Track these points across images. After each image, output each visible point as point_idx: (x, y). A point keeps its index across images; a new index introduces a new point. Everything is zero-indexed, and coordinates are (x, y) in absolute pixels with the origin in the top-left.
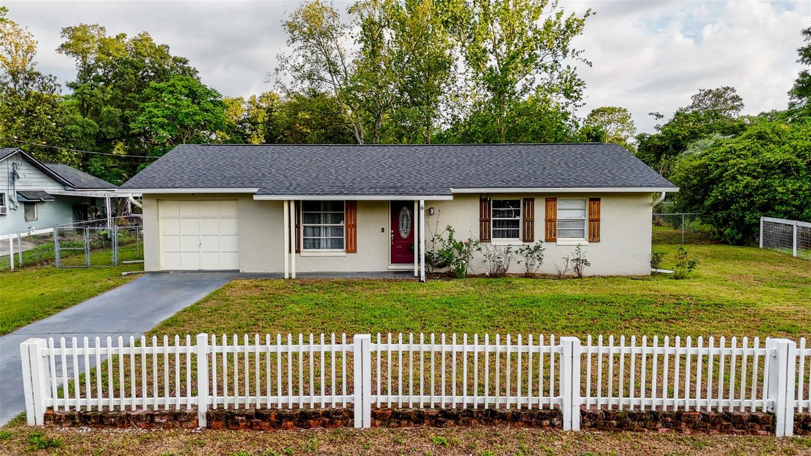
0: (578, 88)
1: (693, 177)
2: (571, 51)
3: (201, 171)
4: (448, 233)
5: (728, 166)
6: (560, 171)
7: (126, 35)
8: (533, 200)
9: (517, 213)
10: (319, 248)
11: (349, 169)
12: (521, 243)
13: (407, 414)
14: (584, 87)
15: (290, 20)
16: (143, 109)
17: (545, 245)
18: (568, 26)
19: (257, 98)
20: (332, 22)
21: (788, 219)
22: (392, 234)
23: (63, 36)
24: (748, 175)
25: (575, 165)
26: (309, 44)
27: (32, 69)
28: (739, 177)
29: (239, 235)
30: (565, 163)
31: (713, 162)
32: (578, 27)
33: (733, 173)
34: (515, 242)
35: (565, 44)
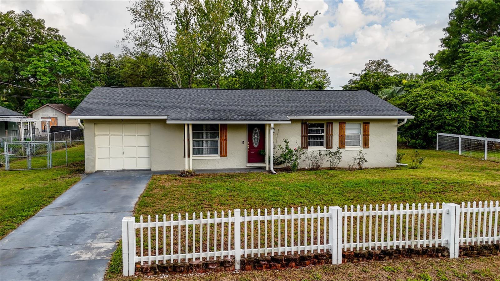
0: (309, 57)
2: (305, 35)
3: (121, 104)
4: (285, 143)
5: (418, 104)
8: (332, 123)
9: (323, 131)
10: (203, 154)
11: (218, 104)
12: (325, 149)
13: (363, 254)
14: (312, 57)
18: (305, 20)
21: (453, 133)
22: (248, 144)
24: (430, 109)
26: (145, 23)
28: (426, 111)
29: (150, 147)
30: (344, 102)
31: (409, 102)
32: (310, 21)
33: (421, 108)
34: (323, 149)
35: (302, 31)
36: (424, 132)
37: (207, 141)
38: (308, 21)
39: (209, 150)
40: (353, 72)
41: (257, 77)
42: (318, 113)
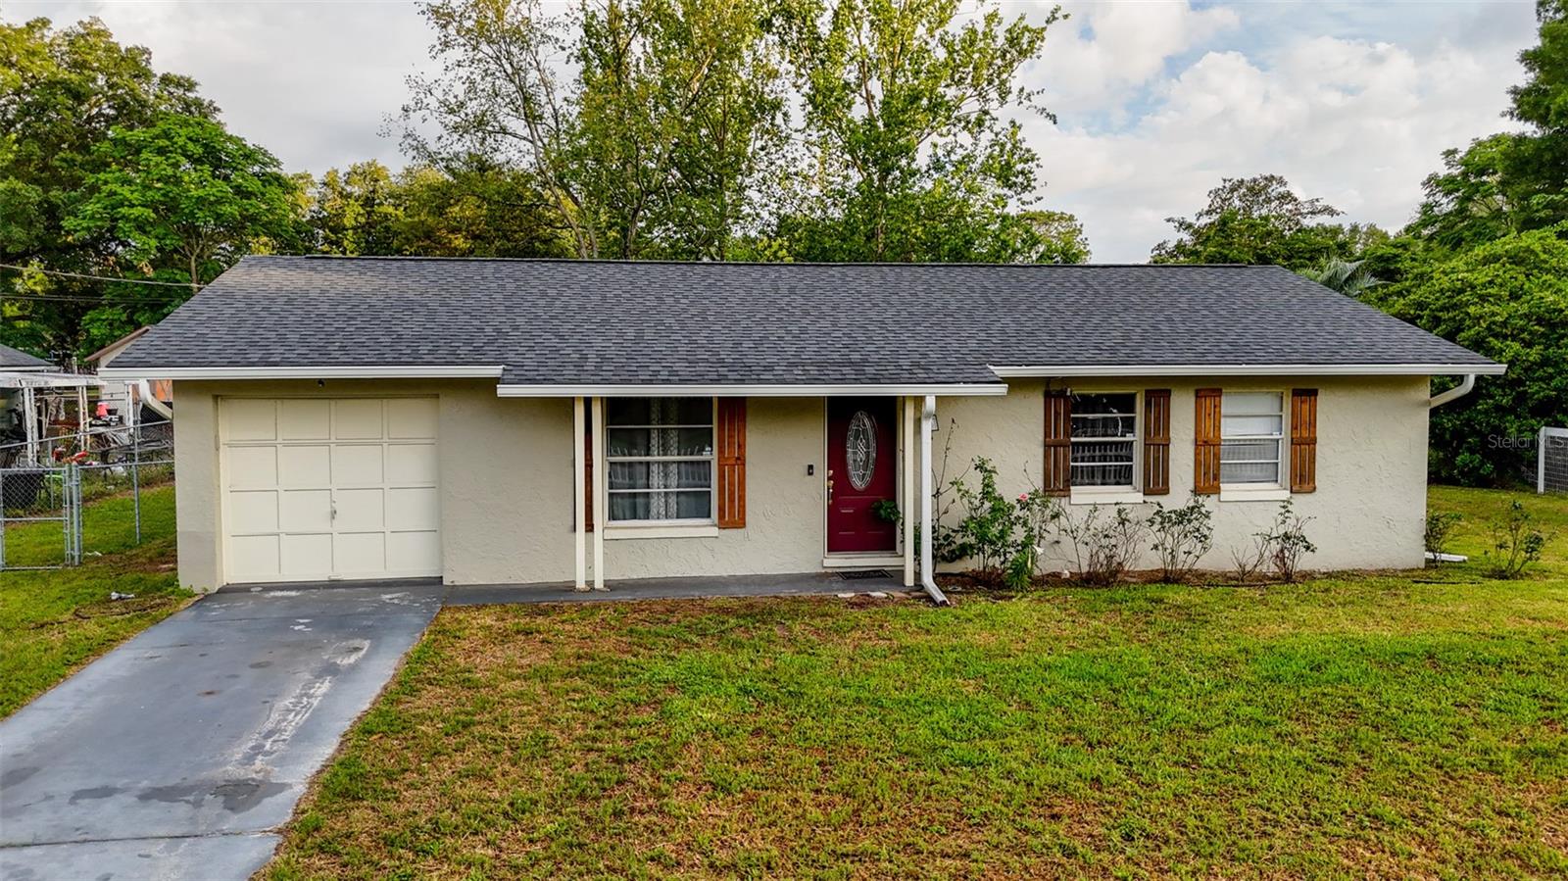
0: (1026, 166)
2: (1015, 91)
4: (979, 475)
5: (1463, 319)
6: (1210, 326)
7: (49, 22)
8: (1167, 394)
9: (1130, 426)
10: (648, 518)
11: (711, 319)
12: (1139, 497)
14: (1038, 165)
16: (94, 189)
18: (1013, 41)
19: (340, 175)
20: (526, 11)
22: (829, 479)
24: (1514, 338)
26: (479, 56)
28: (1496, 343)
29: (439, 486)
30: (1206, 308)
31: (1427, 312)
32: (1031, 42)
33: (1479, 333)
34: (1129, 496)
35: (1004, 76)
36: (1488, 423)
37: (665, 464)
38: (1022, 43)
39: (673, 500)
40: (1177, 216)
41: (853, 234)
42: (1113, 350)
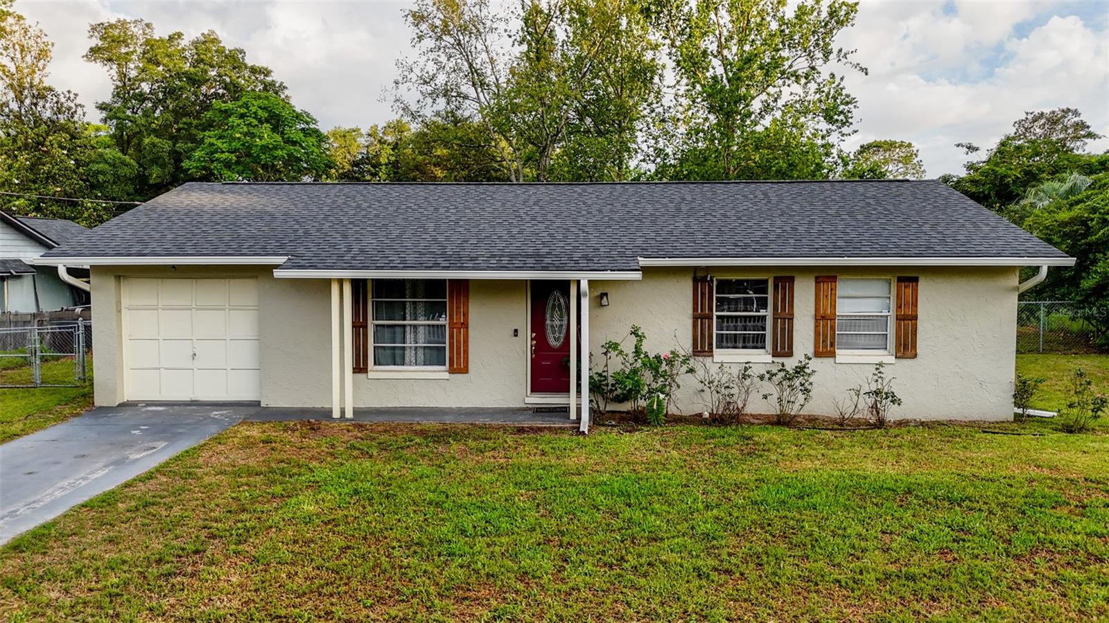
0: (846, 108)
1: (1059, 240)
2: (835, 51)
4: (634, 339)
6: (840, 228)
7: (182, 35)
8: (792, 280)
9: (763, 304)
10: (403, 364)
12: (769, 358)
14: (855, 106)
15: (415, 8)
16: (202, 141)
17: (815, 364)
18: (833, 13)
19: (379, 128)
20: (478, 12)
22: (532, 339)
23: (92, 36)
25: (867, 217)
26: (443, 44)
27: (41, 81)
29: (261, 341)
30: (849, 213)
32: (847, 14)
34: (760, 358)
35: (827, 40)
37: (415, 327)
38: (842, 15)
39: (420, 353)
